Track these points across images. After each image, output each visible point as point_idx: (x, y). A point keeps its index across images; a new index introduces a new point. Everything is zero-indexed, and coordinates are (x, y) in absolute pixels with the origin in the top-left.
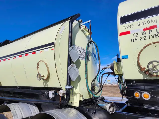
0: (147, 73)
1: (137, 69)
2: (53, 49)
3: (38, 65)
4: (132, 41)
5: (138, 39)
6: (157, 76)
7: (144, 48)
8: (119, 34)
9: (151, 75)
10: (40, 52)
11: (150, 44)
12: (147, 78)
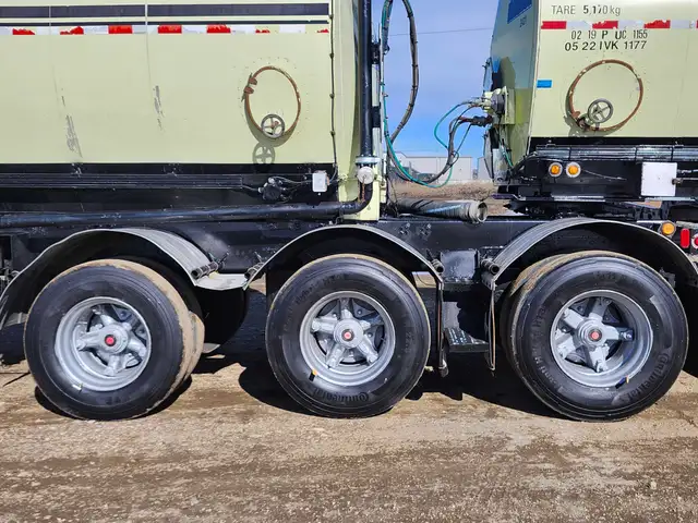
0: (581, 122)
1: (563, 112)
2: (326, 31)
3: (252, 80)
4: (568, 47)
5: (580, 45)
6: (597, 129)
7: (588, 69)
8: (540, 24)
9: (587, 127)
10: (258, 31)
11: (600, 63)
12: (578, 134)
